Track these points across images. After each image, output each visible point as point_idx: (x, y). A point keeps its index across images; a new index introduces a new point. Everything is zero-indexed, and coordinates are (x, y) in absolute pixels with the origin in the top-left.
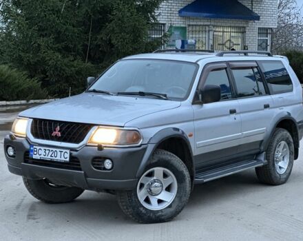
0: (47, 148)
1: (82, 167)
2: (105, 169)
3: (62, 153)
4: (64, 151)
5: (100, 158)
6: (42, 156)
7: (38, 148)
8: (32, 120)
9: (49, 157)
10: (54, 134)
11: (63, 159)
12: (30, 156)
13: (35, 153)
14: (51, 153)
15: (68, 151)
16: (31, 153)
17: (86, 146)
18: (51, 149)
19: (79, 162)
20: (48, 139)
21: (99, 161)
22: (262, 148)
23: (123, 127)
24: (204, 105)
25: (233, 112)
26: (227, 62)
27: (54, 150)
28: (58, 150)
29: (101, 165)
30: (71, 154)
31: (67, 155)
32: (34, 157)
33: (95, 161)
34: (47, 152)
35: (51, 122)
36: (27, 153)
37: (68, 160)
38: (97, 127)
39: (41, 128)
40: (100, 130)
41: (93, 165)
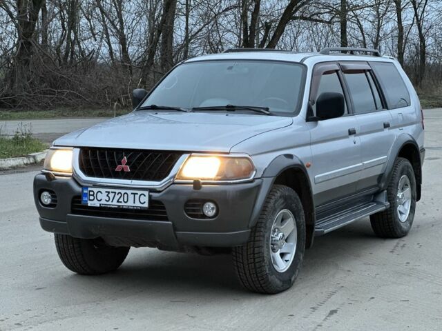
0: (110, 190)
1: (169, 215)
2: (204, 216)
3: (137, 197)
4: (140, 192)
5: (196, 200)
6: (103, 202)
7: (96, 190)
8: (79, 150)
9: (115, 202)
10: (118, 168)
11: (138, 204)
12: (83, 203)
13: (92, 198)
14: (117, 197)
15: (146, 193)
16: (85, 199)
17: (174, 183)
18: (117, 191)
19: (164, 208)
20: (109, 176)
21: (194, 206)
22: (383, 185)
23: (228, 153)
24: (320, 122)
25: (352, 133)
26: (338, 62)
27: (123, 191)
28: (129, 192)
29: (198, 210)
30: (150, 197)
31: (145, 199)
32: (90, 204)
33: (189, 206)
34: (111, 195)
35: (111, 151)
36: (78, 198)
37: (146, 205)
38: (187, 156)
39: (96, 161)
40: (192, 159)
41: (187, 211)
